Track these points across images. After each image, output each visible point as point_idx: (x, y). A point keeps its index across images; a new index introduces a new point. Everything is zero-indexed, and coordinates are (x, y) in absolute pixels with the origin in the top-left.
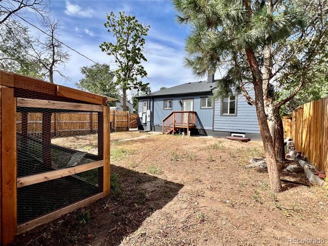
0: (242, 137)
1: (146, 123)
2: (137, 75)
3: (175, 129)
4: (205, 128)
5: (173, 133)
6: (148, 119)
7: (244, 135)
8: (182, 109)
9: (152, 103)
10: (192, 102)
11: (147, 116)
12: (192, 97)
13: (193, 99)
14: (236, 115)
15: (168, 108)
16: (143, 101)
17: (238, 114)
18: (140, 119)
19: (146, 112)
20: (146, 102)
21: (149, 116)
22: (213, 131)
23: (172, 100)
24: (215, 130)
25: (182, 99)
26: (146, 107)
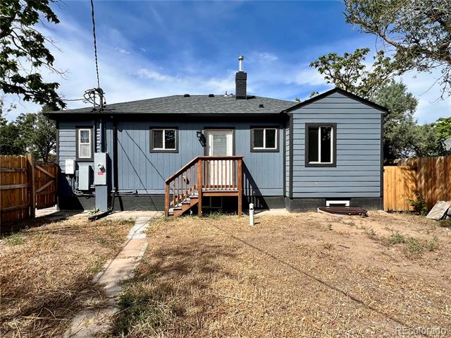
0: (344, 205)
1: (91, 190)
2: (19, 54)
3: (205, 200)
4: (264, 193)
5: (200, 212)
6: (101, 179)
7: (347, 203)
8: (206, 152)
9: (109, 133)
10: (229, 137)
11: (97, 170)
12: (231, 125)
13: (234, 128)
14: (334, 165)
15: (164, 149)
16: (78, 127)
17: (338, 163)
18: (68, 178)
19: (90, 157)
20: (89, 130)
21: (102, 169)
22: (292, 198)
23: (177, 128)
24: (294, 195)
25: (205, 128)
26: (90, 143)
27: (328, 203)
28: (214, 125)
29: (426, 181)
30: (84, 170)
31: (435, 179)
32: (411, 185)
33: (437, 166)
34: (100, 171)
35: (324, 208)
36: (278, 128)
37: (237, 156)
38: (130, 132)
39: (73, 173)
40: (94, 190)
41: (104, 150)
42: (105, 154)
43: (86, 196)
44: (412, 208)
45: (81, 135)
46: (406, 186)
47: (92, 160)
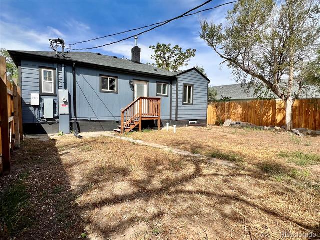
0: (195, 123)
1: (55, 119)
4: (163, 119)
8: (134, 95)
10: (146, 86)
12: (147, 80)
13: (148, 82)
14: (192, 105)
15: (109, 90)
16: (41, 67)
17: (194, 103)
18: (32, 109)
19: (53, 92)
20: (52, 71)
21: (66, 103)
22: (177, 121)
23: (117, 78)
24: (178, 119)
25: (134, 80)
26: (53, 81)
27: (190, 122)
28: (138, 79)
29: (221, 112)
30: (48, 103)
31: (225, 111)
32: (215, 114)
33: (226, 106)
34: (63, 103)
35: (188, 125)
36: (168, 84)
37: (150, 97)
38: (86, 76)
39: (38, 104)
40: (58, 118)
41: (66, 88)
42: (67, 91)
43: (49, 123)
44: (215, 124)
45: (45, 74)
46: (214, 114)
47: (55, 95)
